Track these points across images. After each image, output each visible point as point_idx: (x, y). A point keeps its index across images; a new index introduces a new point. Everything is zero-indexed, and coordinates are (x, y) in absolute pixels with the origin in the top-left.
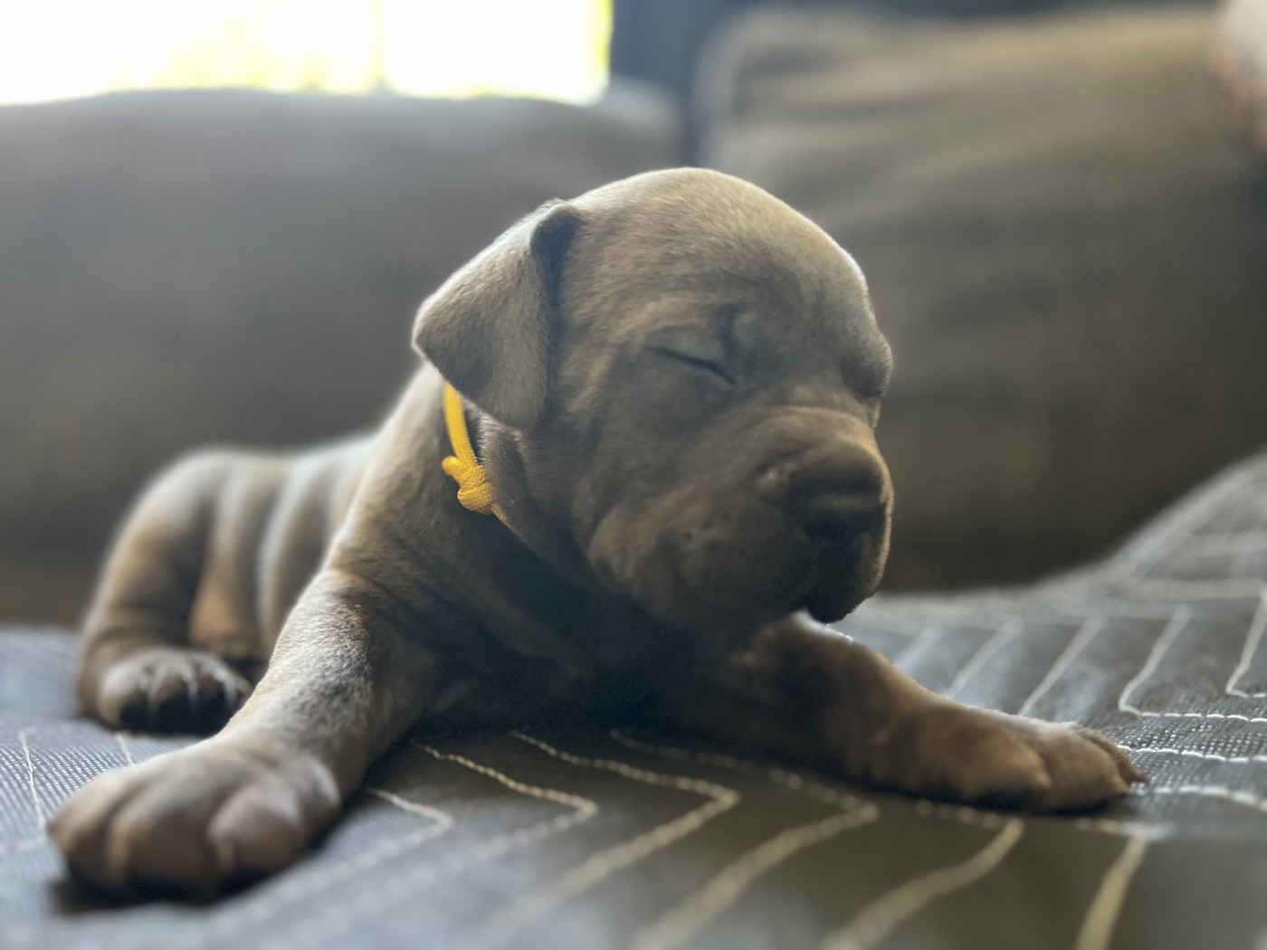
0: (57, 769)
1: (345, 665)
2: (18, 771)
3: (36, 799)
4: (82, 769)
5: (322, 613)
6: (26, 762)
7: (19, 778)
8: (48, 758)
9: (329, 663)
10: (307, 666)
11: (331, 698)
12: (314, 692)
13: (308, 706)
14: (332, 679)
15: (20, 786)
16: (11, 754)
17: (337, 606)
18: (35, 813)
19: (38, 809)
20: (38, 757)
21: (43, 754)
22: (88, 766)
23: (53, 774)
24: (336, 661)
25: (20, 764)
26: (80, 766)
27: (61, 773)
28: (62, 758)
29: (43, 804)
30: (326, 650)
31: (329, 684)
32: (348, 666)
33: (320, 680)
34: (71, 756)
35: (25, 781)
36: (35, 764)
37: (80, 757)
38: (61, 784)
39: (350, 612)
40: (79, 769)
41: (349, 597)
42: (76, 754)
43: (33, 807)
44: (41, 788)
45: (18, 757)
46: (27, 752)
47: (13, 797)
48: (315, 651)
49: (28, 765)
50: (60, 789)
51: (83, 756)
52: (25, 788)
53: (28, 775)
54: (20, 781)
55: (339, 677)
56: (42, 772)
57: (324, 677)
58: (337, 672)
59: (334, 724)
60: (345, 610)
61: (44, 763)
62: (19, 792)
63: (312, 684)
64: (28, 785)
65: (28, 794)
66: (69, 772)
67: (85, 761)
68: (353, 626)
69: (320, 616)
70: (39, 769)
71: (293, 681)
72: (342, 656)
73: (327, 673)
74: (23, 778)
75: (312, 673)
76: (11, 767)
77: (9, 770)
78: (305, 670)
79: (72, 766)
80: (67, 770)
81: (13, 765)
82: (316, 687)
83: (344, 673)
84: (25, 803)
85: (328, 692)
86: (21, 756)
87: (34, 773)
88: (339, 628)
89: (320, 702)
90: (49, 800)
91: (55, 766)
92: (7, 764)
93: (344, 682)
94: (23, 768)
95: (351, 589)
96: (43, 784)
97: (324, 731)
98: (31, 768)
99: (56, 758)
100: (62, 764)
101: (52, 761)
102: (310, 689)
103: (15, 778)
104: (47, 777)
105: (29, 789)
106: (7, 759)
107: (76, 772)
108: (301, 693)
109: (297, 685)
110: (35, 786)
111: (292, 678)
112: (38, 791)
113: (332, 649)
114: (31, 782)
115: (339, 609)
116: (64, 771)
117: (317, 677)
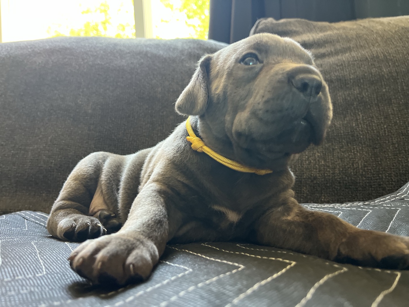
0: (47, 252)
1: (161, 214)
2: (33, 252)
3: (41, 261)
4: (56, 252)
5: (151, 197)
6: (36, 250)
7: (34, 254)
8: (43, 249)
9: (157, 212)
10: (150, 212)
11: (158, 223)
12: (152, 221)
13: (151, 225)
14: (158, 218)
15: (35, 257)
16: (30, 248)
17: (156, 195)
18: (41, 265)
19: (42, 264)
20: (40, 248)
21: (41, 248)
22: (57, 251)
23: (46, 253)
24: (159, 212)
25: (34, 250)
26: (55, 251)
27: (48, 253)
28: (48, 249)
29: (43, 262)
30: (155, 208)
31: (157, 219)
32: (162, 214)
33: (154, 218)
34: (51, 248)
35: (36, 256)
36: (39, 250)
37: (54, 248)
38: (49, 256)
39: (161, 197)
40: (54, 252)
41: (160, 192)
42: (53, 247)
43: (40, 264)
44: (42, 258)
45: (33, 249)
46: (36, 247)
47: (33, 260)
48: (151, 208)
49: (36, 251)
50: (49, 258)
51: (55, 248)
52: (36, 257)
53: (37, 254)
54: (35, 256)
55: (160, 217)
56: (42, 253)
57: (155, 216)
58: (159, 216)
59: (158, 232)
60: (159, 196)
61: (42, 250)
62: (35, 259)
63: (152, 218)
64: (37, 257)
65: (38, 259)
66: (51, 253)
67: (56, 250)
68: (162, 202)
69: (151, 198)
70: (41, 252)
71: (145, 217)
72: (160, 211)
73: (156, 216)
74: (35, 254)
75: (152, 215)
76: (30, 251)
77: (30, 252)
78: (149, 214)
79: (52, 251)
80: (50, 252)
81: (31, 251)
82: (153, 219)
83: (161, 216)
84: (37, 262)
85: (156, 222)
86: (34, 248)
87: (39, 253)
88: (158, 202)
89: (154, 224)
90: (45, 261)
91: (46, 251)
92: (29, 250)
93: (161, 219)
94: (35, 251)
95: (160, 189)
96: (43, 256)
97: (155, 234)
98: (38, 252)
99: (46, 249)
100: (48, 250)
101: (44, 250)
102: (151, 220)
103: (33, 255)
104: (44, 254)
105: (38, 258)
106: (29, 249)
107: (54, 253)
108: (148, 221)
109: (147, 218)
110: (40, 257)
111: (145, 215)
112: (41, 258)
113: (157, 208)
114: (39, 256)
115: (157, 196)
116: (49, 252)
117: (153, 216)
